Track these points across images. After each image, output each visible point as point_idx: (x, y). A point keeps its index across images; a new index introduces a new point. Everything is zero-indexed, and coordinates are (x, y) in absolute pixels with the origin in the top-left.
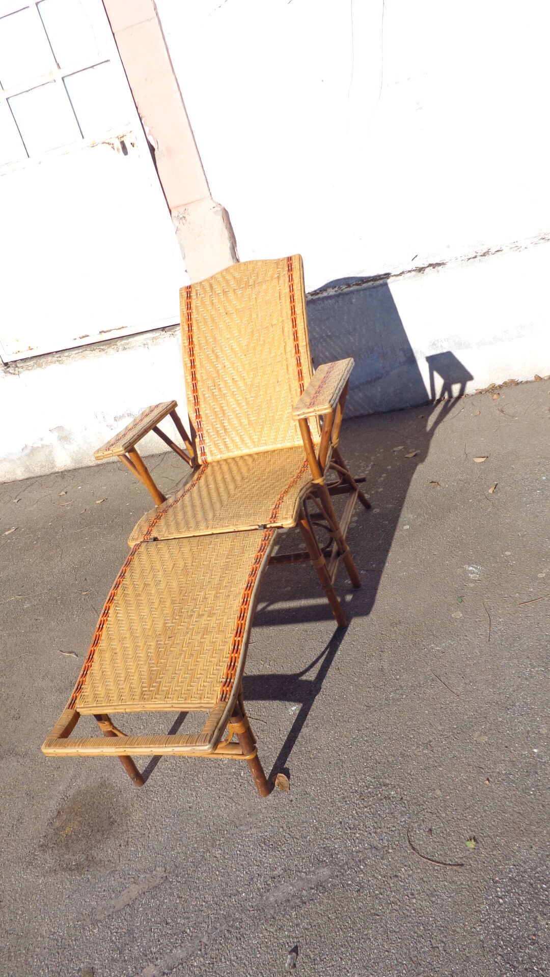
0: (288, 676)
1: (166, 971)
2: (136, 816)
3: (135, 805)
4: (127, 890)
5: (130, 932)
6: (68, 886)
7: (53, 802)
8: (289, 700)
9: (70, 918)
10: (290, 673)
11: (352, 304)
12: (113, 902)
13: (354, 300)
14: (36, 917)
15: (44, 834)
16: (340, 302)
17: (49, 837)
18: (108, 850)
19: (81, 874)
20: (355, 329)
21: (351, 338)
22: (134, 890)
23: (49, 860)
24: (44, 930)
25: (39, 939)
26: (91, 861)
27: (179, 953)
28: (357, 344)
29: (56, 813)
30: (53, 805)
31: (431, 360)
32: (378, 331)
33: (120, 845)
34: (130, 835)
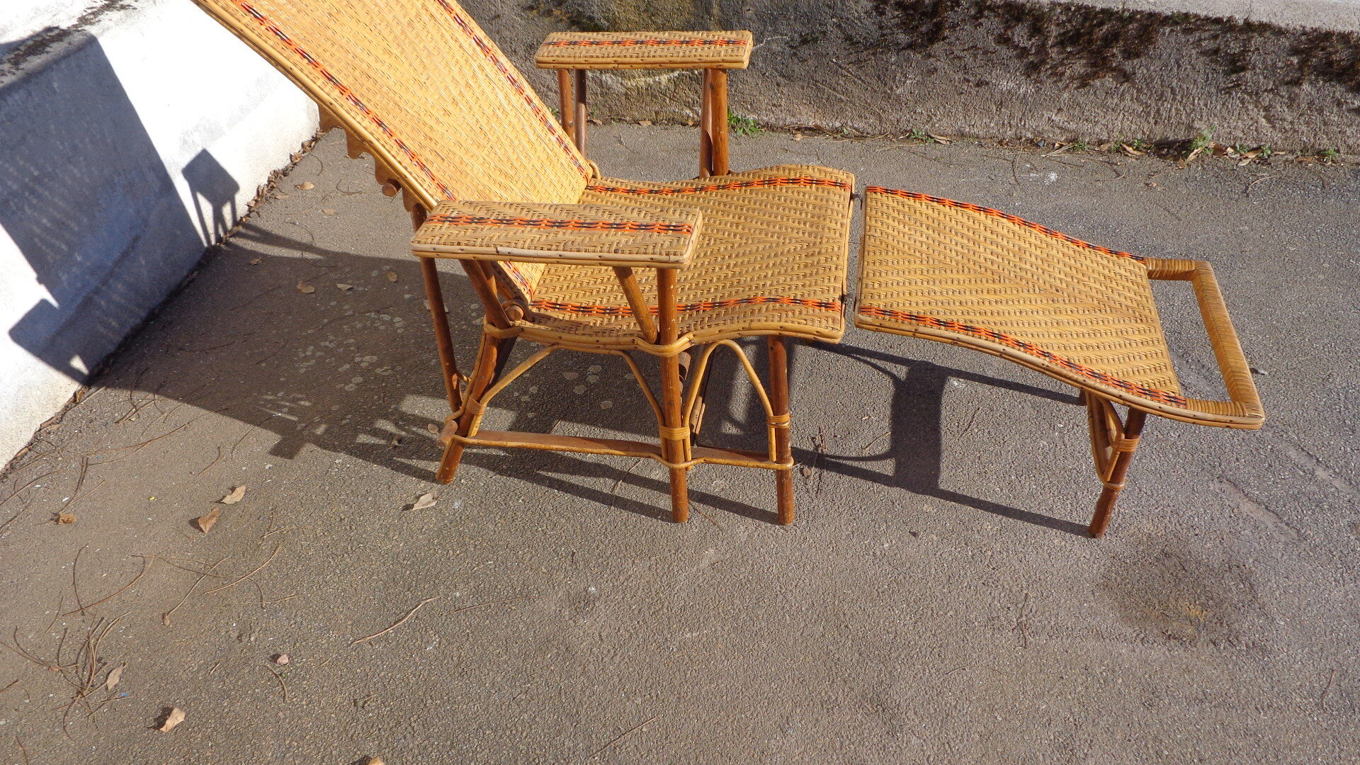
0: (896, 391)
1: (1315, 461)
2: (1148, 527)
3: (1131, 532)
4: (1249, 513)
5: (1295, 498)
6: (1273, 584)
7: (1154, 654)
8: (942, 387)
9: (1310, 568)
10: (892, 389)
11: (55, 92)
12: (1270, 525)
13: (55, 85)
14: (1330, 611)
15: (1212, 646)
16: (33, 94)
17: (1213, 636)
18: (1208, 550)
19: (1252, 572)
20: (74, 148)
21: (75, 171)
22: (1247, 507)
23: (1248, 624)
24: (1337, 594)
25: (1351, 596)
26: (1232, 566)
27: (1292, 453)
28: (88, 181)
29: (1172, 642)
30: (1158, 653)
31: (189, 172)
32: (109, 140)
33: (1197, 535)
34: (1178, 527)
